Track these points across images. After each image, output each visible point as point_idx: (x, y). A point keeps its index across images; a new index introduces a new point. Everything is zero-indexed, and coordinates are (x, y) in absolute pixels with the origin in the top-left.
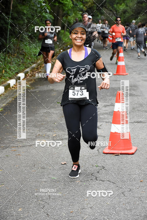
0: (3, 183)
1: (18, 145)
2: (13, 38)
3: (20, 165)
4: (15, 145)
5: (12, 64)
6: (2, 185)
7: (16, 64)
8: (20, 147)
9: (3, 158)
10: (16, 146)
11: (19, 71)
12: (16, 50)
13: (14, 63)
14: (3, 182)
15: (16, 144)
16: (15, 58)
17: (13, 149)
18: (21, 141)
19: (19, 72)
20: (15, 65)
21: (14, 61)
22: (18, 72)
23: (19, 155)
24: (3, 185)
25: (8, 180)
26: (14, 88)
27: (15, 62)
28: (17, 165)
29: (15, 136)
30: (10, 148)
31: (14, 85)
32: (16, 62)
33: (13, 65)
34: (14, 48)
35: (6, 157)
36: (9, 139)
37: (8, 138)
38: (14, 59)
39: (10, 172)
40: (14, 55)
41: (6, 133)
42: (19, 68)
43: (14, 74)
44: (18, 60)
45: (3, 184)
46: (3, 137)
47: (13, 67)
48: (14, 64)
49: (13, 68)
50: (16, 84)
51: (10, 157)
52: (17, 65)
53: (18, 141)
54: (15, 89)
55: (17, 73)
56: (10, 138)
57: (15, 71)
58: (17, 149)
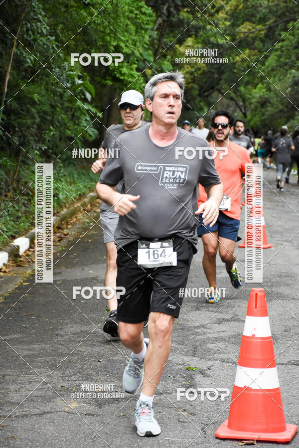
1: (12, 413)
2: (5, 157)
4: (3, 413)
7: (9, 215)
8: (15, 419)
10: (7, 414)
11: (16, 233)
12: (12, 184)
13: (6, 213)
15: (7, 410)
16: (7, 201)
18: (18, 404)
19: (17, 236)
20: (8, 218)
21: (7, 210)
22: (14, 235)
23: (14, 437)
26: (5, 272)
27: (8, 212)
29: (3, 391)
31: (4, 264)
32: (10, 213)
33: (2, 219)
34: (8, 179)
38: (5, 204)
40: (6, 196)
42: (17, 225)
43: (5, 240)
44: (14, 207)
47: (4, 224)
48: (6, 216)
50: (8, 264)
52: (12, 218)
53: (12, 404)
54: (5, 274)
55: (11, 238)
57: (7, 232)
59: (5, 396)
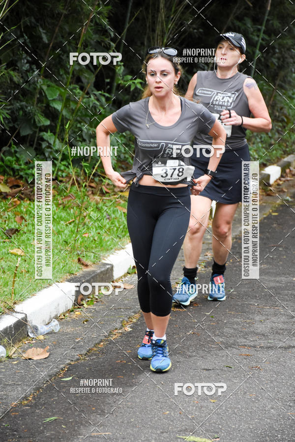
0: (218, 433)
1: (257, 343)
3: (260, 393)
4: (248, 343)
5: (254, 143)
6: (216, 438)
7: (262, 142)
8: (260, 349)
9: (218, 369)
10: (252, 344)
11: (267, 160)
13: (259, 140)
14: (217, 430)
15: (251, 340)
17: (244, 351)
18: (263, 335)
19: (268, 164)
20: (260, 145)
21: (260, 136)
22: (265, 162)
23: (259, 368)
24: (218, 439)
25: (229, 427)
27: (261, 138)
28: (251, 393)
29: (248, 321)
30: (236, 349)
32: (263, 139)
33: (255, 146)
35: (226, 369)
36: (235, 326)
37: (233, 323)
39: (236, 408)
41: (227, 310)
42: (269, 152)
45: (216, 436)
46: (220, 319)
47: (256, 151)
48: (258, 143)
49: (255, 153)
51: (235, 370)
52: (264, 145)
53: (257, 334)
55: (262, 166)
56: (238, 324)
58: (252, 352)
59: (250, 326)
